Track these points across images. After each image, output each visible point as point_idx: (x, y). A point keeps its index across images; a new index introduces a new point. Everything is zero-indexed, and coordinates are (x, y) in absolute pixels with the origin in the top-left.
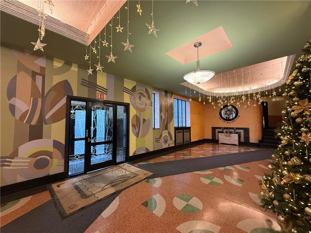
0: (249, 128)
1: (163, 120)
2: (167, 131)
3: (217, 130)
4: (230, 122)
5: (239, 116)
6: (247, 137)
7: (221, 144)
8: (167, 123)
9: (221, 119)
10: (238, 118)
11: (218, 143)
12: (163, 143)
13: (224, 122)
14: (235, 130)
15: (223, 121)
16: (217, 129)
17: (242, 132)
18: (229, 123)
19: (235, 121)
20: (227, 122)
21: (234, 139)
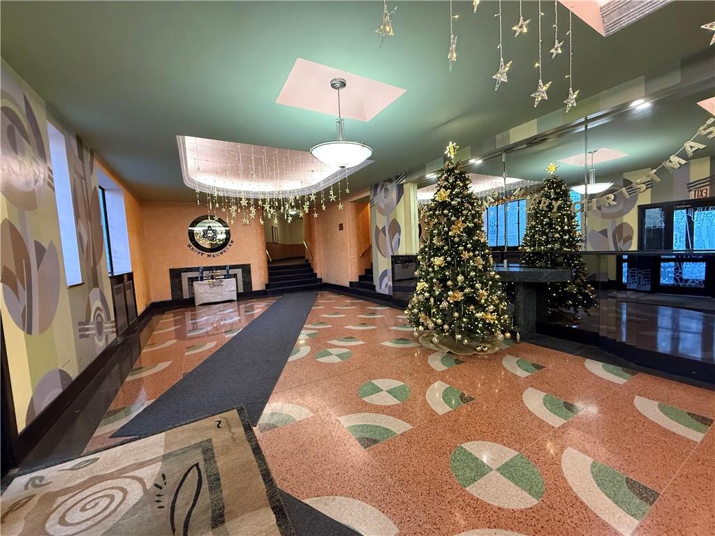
0: (250, 265)
1: (85, 252)
2: (98, 289)
3: (185, 277)
4: (214, 253)
5: (232, 242)
6: (247, 282)
7: (200, 307)
8: (95, 263)
9: (193, 249)
10: (230, 245)
11: (195, 306)
12: (96, 337)
13: (202, 254)
14: (228, 271)
15: (199, 253)
16: (185, 271)
17: (239, 272)
18: (214, 256)
19: (224, 251)
20: (209, 254)
21: (229, 288)
